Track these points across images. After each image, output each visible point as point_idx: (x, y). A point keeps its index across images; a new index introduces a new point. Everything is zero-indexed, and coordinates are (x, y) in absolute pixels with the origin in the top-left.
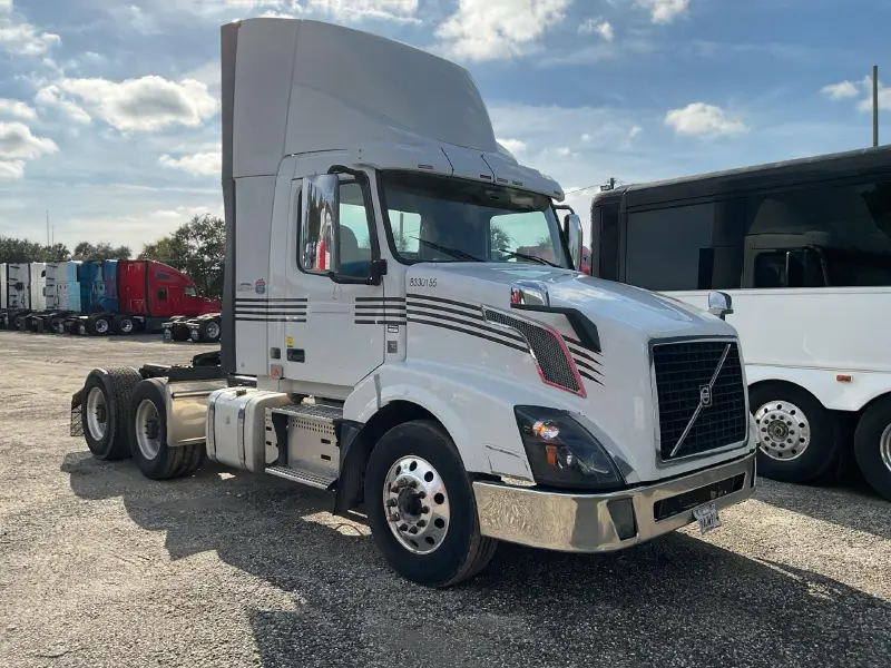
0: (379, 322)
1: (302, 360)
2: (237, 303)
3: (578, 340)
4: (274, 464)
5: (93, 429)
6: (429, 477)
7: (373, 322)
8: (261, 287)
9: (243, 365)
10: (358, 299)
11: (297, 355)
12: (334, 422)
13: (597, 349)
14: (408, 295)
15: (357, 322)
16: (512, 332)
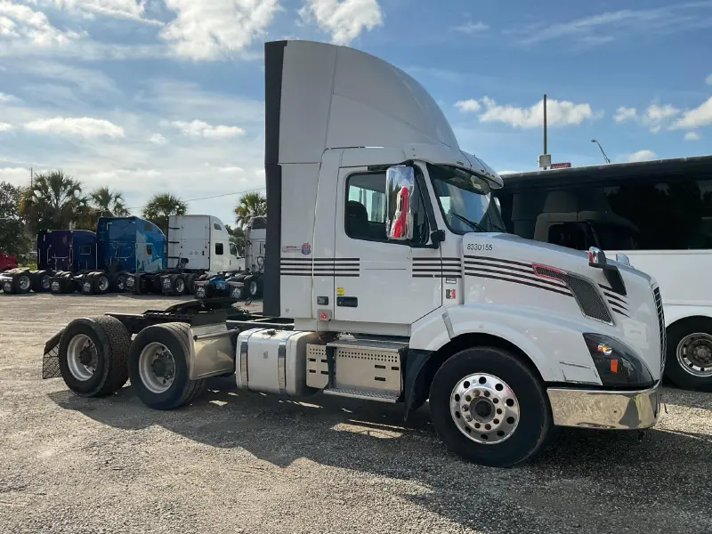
0: (436, 276)
1: (355, 306)
2: (282, 262)
3: (610, 287)
4: (327, 388)
5: (74, 371)
6: (499, 387)
7: (431, 276)
8: (306, 249)
9: (287, 311)
10: (414, 259)
11: (350, 302)
12: (400, 351)
13: (624, 293)
14: (465, 256)
15: (414, 276)
16: (556, 282)
